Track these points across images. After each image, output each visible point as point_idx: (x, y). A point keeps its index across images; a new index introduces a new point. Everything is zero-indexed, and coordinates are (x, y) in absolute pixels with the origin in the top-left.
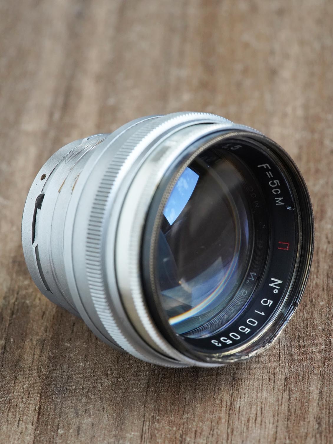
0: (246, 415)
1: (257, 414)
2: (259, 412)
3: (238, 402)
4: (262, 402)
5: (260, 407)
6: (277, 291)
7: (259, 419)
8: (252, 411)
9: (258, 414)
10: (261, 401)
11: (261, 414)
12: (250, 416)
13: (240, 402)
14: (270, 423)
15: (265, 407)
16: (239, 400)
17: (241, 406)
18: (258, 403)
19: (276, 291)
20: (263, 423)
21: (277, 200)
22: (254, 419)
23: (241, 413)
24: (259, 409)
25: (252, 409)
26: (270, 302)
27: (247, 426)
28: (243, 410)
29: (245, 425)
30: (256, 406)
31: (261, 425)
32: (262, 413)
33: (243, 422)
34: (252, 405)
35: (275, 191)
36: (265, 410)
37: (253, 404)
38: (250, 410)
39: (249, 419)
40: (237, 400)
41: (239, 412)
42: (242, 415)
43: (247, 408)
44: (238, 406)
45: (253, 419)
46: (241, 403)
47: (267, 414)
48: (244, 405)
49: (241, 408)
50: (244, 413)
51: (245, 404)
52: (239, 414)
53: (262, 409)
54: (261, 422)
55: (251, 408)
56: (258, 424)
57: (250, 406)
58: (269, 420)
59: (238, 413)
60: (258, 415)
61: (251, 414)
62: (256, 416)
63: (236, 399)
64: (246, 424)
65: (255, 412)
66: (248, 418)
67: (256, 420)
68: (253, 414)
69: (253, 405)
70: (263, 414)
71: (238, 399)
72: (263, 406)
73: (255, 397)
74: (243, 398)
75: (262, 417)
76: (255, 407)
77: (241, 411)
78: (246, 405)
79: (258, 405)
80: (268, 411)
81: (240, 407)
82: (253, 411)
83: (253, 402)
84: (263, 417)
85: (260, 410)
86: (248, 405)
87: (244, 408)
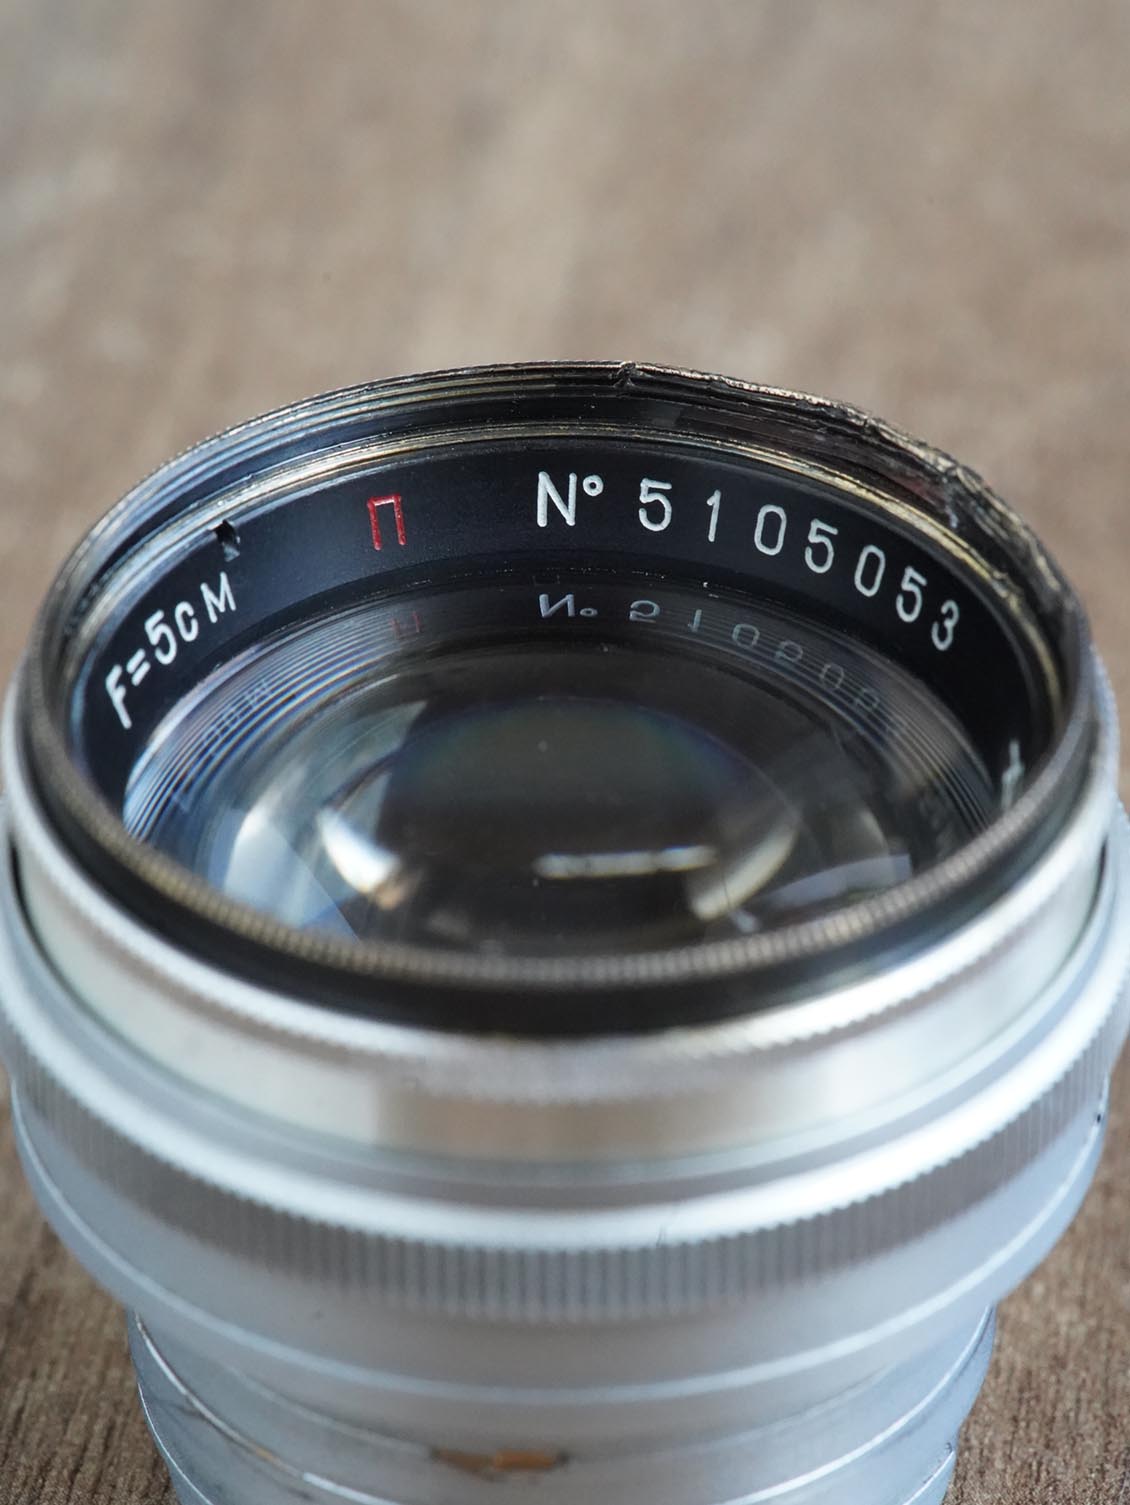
0: (39, 1445)
1: (85, 1449)
2: (96, 1445)
3: (20, 1393)
4: (116, 1405)
5: (106, 1420)
6: (587, 482)
7: (90, 1469)
8: (68, 1436)
9: (91, 1446)
10: (117, 1397)
11: (101, 1449)
12: (54, 1454)
13: (26, 1393)
14: (130, 1492)
15: (125, 1425)
16: (23, 1383)
17: (28, 1409)
18: (103, 1404)
19: (593, 486)
20: (105, 1488)
21: (216, 609)
22: (71, 1467)
23: (20, 1436)
24: (99, 1427)
25: (71, 1424)
26: (650, 490)
27: (33, 1489)
28: (33, 1424)
29: (25, 1484)
30: (90, 1418)
31: (94, 1491)
32: (106, 1447)
33: (21, 1473)
34: (73, 1411)
35: (189, 628)
36: (124, 1438)
37: (80, 1405)
38: (60, 1427)
39: (48, 1463)
40: (16, 1385)
41: (15, 1430)
42: (23, 1443)
43: (48, 1418)
44: (14, 1406)
45: (64, 1464)
46: (30, 1395)
47: (126, 1454)
48: (41, 1406)
49: (24, 1416)
50: (35, 1436)
51: (46, 1405)
52: (10, 1439)
53: (110, 1429)
54: (98, 1481)
55: (66, 1422)
56: (82, 1487)
57: (64, 1411)
58: (133, 1478)
59: (10, 1434)
60: (88, 1454)
61: (61, 1443)
62: (82, 1458)
63: (14, 1379)
64: (31, 1481)
65: (77, 1441)
66: (46, 1458)
67: (76, 1471)
68: (71, 1444)
69: (78, 1410)
70: (110, 1453)
71: (20, 1378)
72: (120, 1420)
73: (93, 1380)
74: (45, 1379)
75: (106, 1463)
76: (85, 1418)
77: (22, 1427)
78: (51, 1406)
79: (102, 1412)
80: (137, 1441)
81: (20, 1411)
82: (74, 1435)
83: (82, 1398)
84: (111, 1464)
85: (105, 1433)
86: (56, 1409)
87: (38, 1418)
